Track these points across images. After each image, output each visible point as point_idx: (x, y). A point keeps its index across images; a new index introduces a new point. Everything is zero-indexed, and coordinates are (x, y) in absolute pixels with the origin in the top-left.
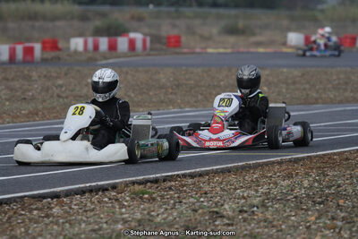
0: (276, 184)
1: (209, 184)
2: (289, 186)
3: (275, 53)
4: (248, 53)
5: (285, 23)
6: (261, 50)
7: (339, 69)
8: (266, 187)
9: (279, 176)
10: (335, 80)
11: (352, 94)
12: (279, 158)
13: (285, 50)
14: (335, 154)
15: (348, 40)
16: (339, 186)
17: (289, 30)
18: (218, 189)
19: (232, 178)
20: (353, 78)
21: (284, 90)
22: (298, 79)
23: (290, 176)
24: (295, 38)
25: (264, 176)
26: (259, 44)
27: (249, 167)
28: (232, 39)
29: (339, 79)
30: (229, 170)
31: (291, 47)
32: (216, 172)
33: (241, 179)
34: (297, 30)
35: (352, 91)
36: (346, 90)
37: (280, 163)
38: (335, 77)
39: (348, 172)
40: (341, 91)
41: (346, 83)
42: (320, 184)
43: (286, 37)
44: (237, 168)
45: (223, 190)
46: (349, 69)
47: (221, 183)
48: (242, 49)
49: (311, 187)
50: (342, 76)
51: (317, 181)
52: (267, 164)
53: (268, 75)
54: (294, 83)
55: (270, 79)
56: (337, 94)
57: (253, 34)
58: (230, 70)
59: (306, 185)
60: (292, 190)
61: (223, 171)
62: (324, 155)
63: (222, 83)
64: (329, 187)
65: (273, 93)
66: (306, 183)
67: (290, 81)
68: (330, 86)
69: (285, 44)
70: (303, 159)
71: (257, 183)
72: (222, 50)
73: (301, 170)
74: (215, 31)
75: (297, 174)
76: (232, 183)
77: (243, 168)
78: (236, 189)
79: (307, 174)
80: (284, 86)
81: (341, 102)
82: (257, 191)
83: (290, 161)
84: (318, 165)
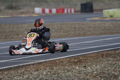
0: (31, 74)
1: (2, 75)
2: (37, 74)
3: (29, 17)
4: (18, 17)
5: (33, 3)
6: (23, 16)
7: (57, 23)
8: (27, 75)
9: (33, 70)
10: (56, 28)
11: (63, 34)
12: (33, 63)
13: (34, 15)
14: (57, 60)
15: (61, 10)
16: (59, 74)
17: (35, 6)
18: (6, 77)
19: (12, 72)
20: (63, 26)
23: (37, 70)
24: (38, 10)
25: (26, 71)
26: (22, 13)
27: (20, 67)
28: (10, 11)
29: (58, 27)
30: (11, 69)
31: (36, 14)
32: (5, 70)
33: (16, 72)
34: (39, 6)
35: (63, 32)
36: (60, 32)
37: (33, 64)
38: (56, 27)
39: (63, 67)
40: (59, 32)
41: (61, 29)
42: (51, 73)
43: (34, 9)
44: (14, 67)
45: (8, 77)
46: (61, 23)
47: (8, 74)
48: (15, 16)
49: (47, 75)
51: (49, 72)
52: (27, 65)
53: (27, 27)
56: (57, 34)
57: (20, 9)
58: (10, 25)
59: (44, 74)
60: (39, 76)
61: (8, 69)
62: (52, 60)
63: (7, 30)
64: (55, 74)
66: (44, 73)
68: (54, 30)
69: (34, 13)
70: (43, 62)
71: (23, 74)
72: (6, 16)
73: (42, 67)
74: (3, 8)
75: (41, 69)
76: (12, 74)
77: (17, 67)
78: (14, 77)
79: (45, 69)
81: (59, 37)
82: (23, 77)
83: (37, 63)
84: (50, 65)
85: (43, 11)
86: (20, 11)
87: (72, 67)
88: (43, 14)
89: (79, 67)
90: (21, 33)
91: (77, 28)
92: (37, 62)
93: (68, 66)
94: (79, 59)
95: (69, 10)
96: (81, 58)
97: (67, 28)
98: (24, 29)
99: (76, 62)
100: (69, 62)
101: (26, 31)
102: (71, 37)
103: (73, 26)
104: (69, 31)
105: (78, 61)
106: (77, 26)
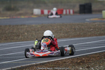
5: (32, 5)
7: (57, 24)
10: (56, 29)
11: (63, 35)
13: (33, 17)
14: (59, 60)
17: (33, 8)
20: (63, 27)
21: (34, 34)
22: (40, 29)
24: (37, 11)
26: (21, 14)
27: (23, 68)
28: (9, 13)
31: (35, 15)
34: (37, 7)
35: (63, 33)
36: (60, 33)
40: (59, 33)
41: (61, 30)
43: (33, 11)
50: (59, 27)
53: (26, 28)
54: (38, 31)
55: (28, 29)
56: (57, 35)
57: (18, 10)
62: (55, 61)
63: (7, 32)
65: (29, 35)
67: (36, 30)
69: (32, 14)
70: (46, 63)
72: (5, 18)
74: (1, 9)
77: (20, 68)
80: (34, 32)
84: (53, 65)
85: (42, 12)
86: (18, 12)
87: (76, 68)
88: (42, 15)
89: (82, 68)
90: (22, 34)
91: (77, 29)
92: (40, 63)
93: (71, 67)
94: (82, 59)
95: (68, 11)
96: (84, 59)
97: (67, 30)
98: (24, 30)
99: (79, 63)
100: (72, 62)
101: (26, 32)
102: (72, 37)
103: (73, 27)
104: (69, 32)
105: (81, 62)
106: (77, 27)
